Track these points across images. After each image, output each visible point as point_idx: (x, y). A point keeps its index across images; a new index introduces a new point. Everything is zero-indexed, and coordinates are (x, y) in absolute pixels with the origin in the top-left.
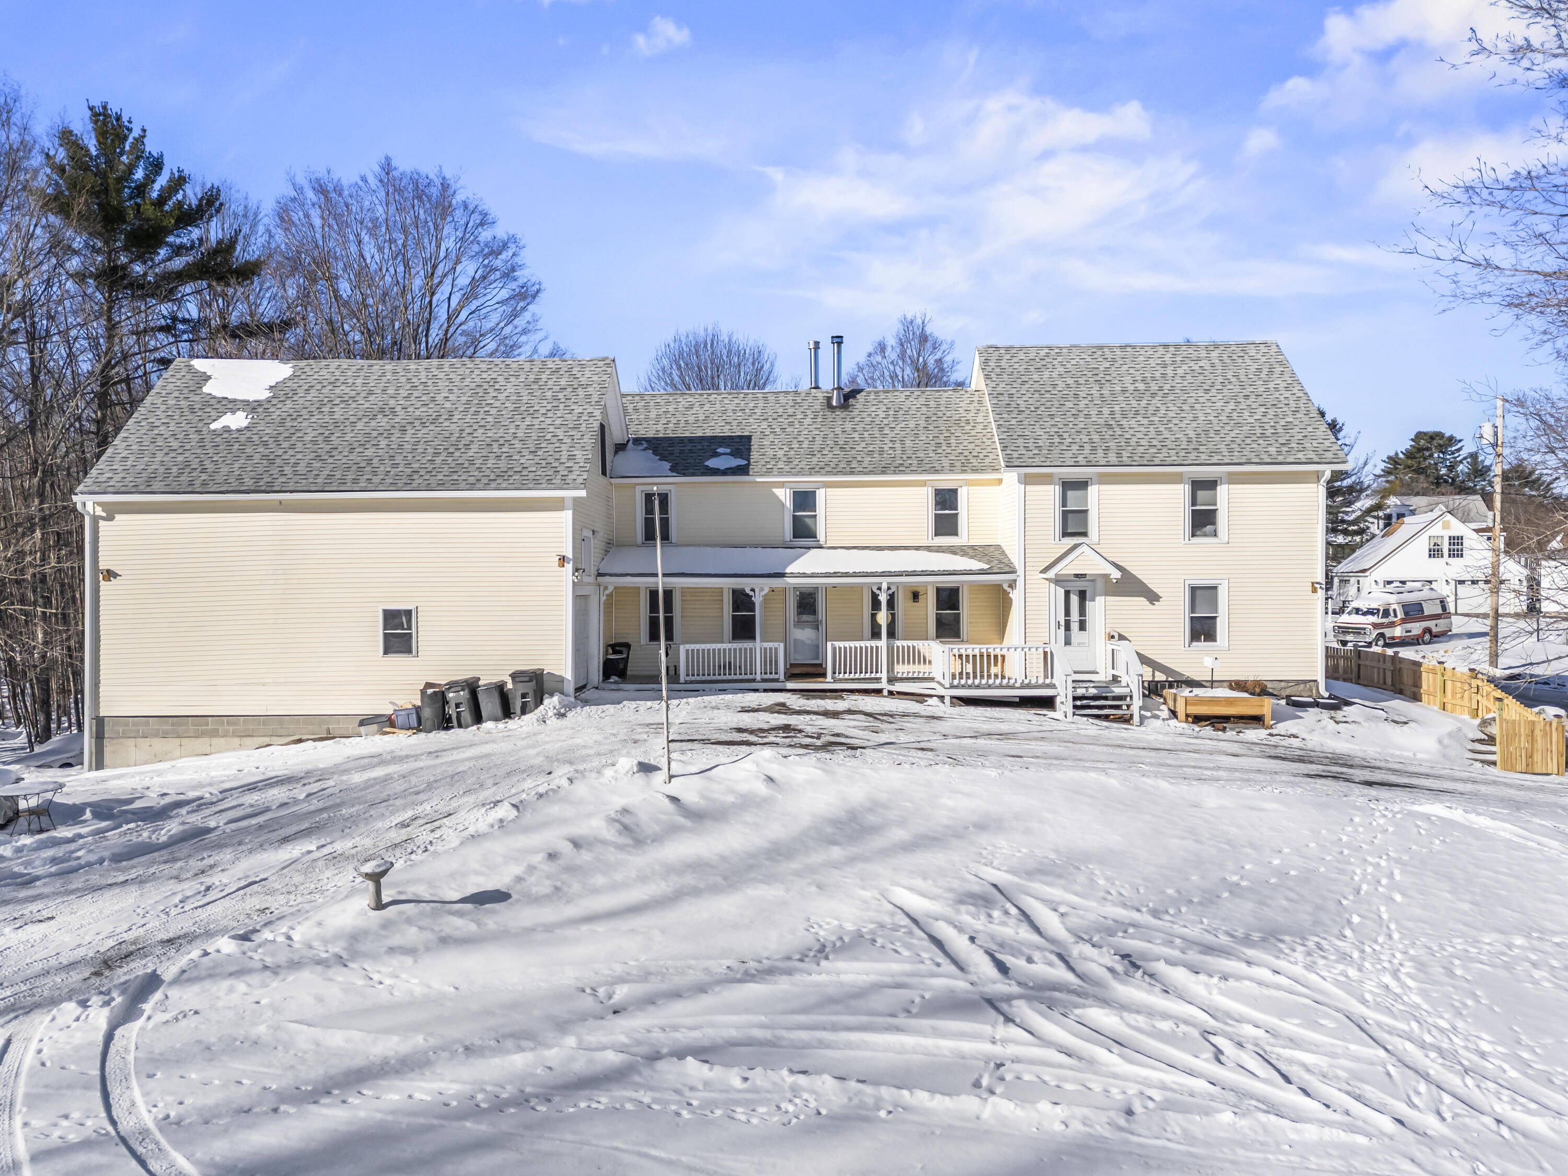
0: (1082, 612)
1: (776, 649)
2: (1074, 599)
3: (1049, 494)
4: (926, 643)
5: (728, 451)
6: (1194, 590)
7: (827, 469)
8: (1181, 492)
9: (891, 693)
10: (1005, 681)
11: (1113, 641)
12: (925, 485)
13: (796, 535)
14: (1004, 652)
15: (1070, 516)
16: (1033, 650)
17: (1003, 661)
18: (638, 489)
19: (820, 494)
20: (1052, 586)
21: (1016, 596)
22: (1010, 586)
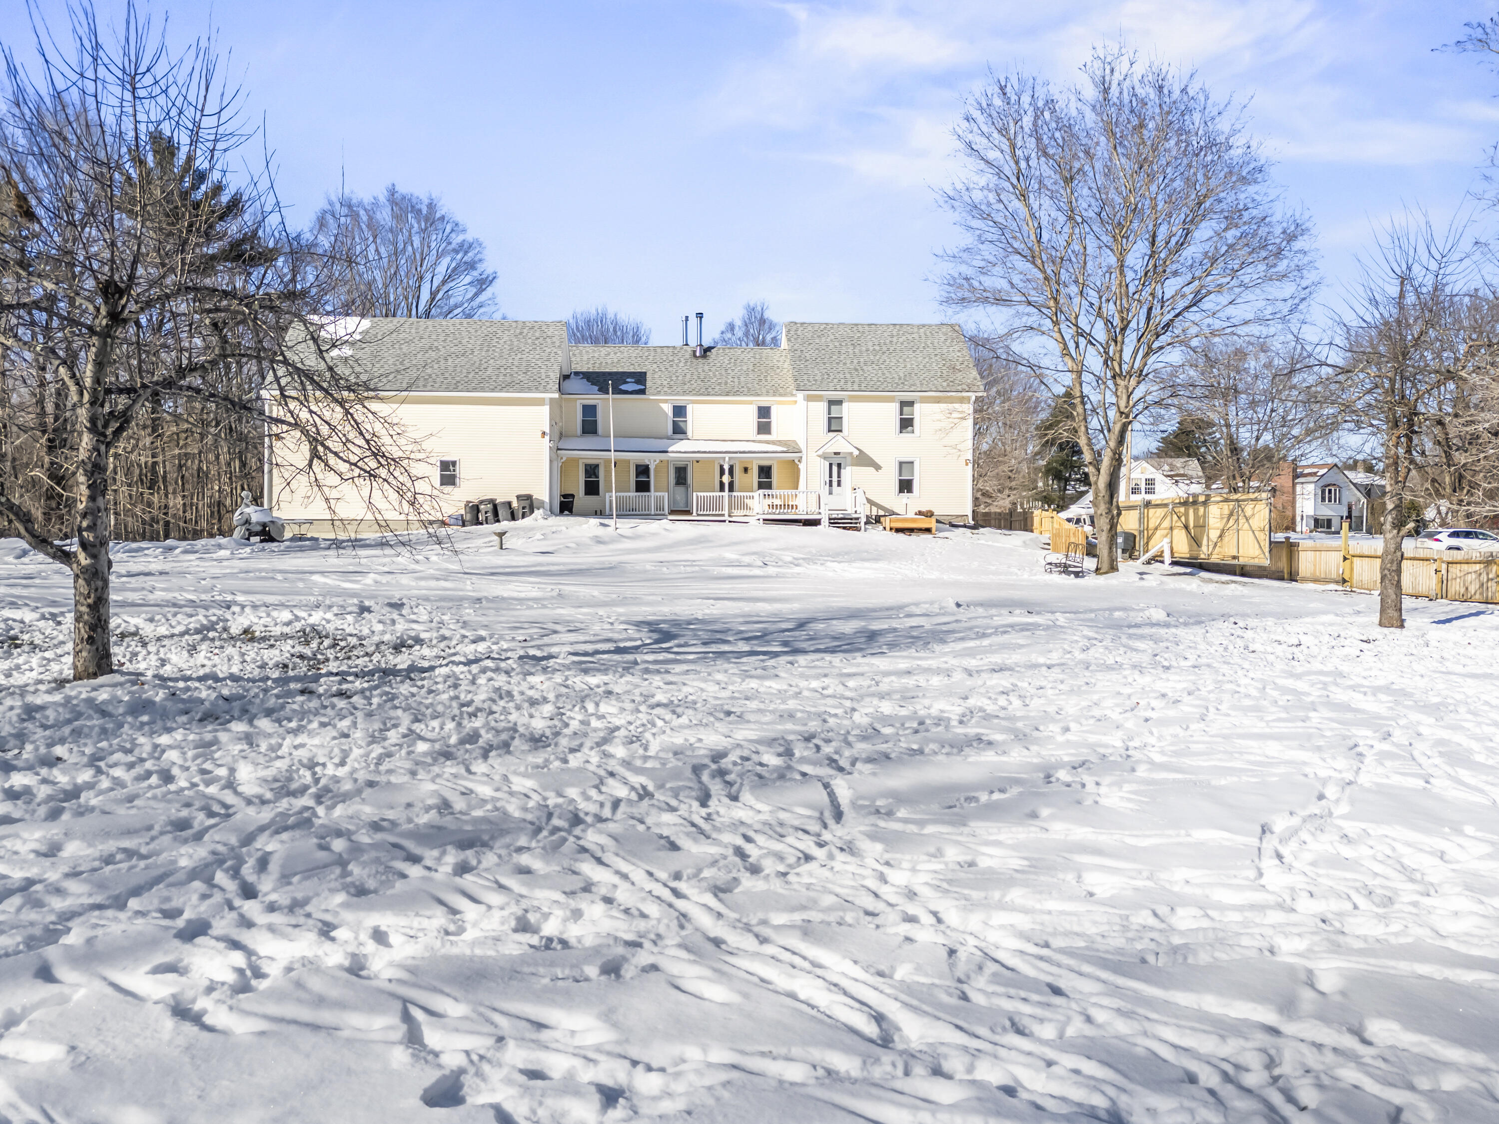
0: (839, 476)
1: (663, 497)
3: (821, 408)
4: (751, 492)
5: (633, 380)
6: (901, 464)
7: (693, 393)
8: (895, 407)
10: (797, 511)
11: (854, 492)
12: (752, 403)
13: (674, 432)
15: (832, 420)
16: (812, 495)
18: (578, 403)
19: (689, 408)
20: (822, 460)
21: (802, 466)
22: (799, 461)
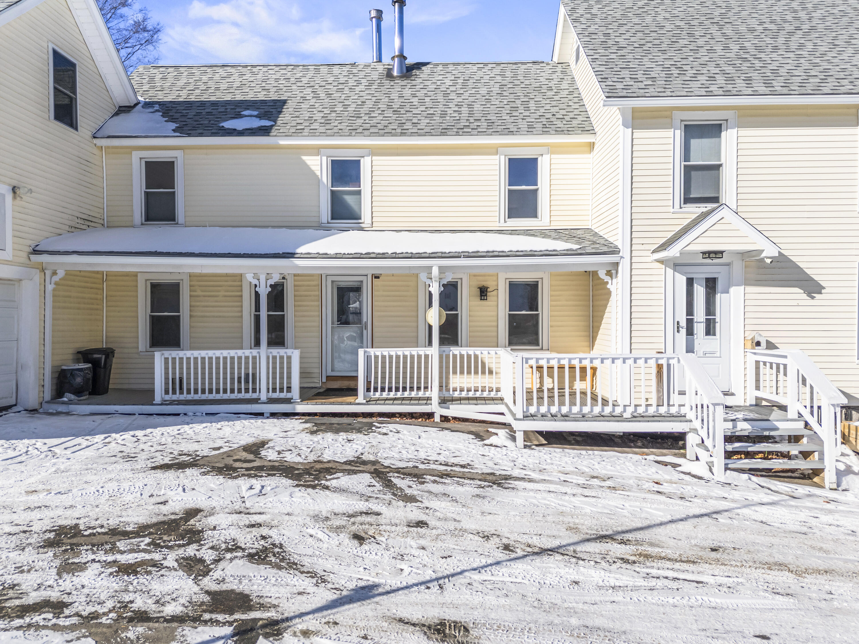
0: (710, 309)
1: (289, 358)
2: (700, 291)
3: (667, 143)
4: (492, 350)
5: (255, 113)
7: (373, 130)
9: (445, 419)
10: (608, 410)
11: (758, 350)
12: (497, 153)
13: (335, 215)
14: (597, 363)
15: (694, 174)
16: (641, 362)
17: (594, 374)
18: (136, 155)
19: (366, 164)
20: (670, 271)
21: (617, 286)
22: (609, 273)
